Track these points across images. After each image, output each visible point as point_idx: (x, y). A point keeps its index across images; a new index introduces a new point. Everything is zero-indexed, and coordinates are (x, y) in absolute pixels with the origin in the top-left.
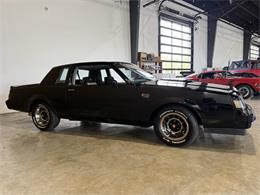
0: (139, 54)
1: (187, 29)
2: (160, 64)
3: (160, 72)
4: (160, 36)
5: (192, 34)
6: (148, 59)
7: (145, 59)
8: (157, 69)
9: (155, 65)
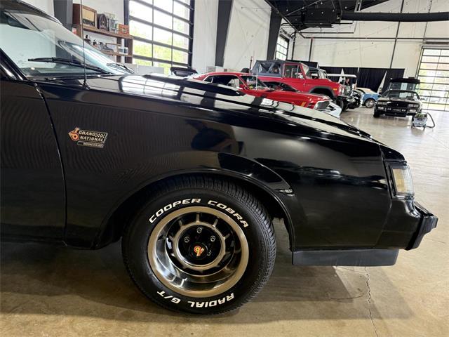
0: (76, 8)
2: (129, 43)
3: (128, 60)
6: (100, 26)
7: (92, 23)
8: (120, 53)
9: (116, 43)
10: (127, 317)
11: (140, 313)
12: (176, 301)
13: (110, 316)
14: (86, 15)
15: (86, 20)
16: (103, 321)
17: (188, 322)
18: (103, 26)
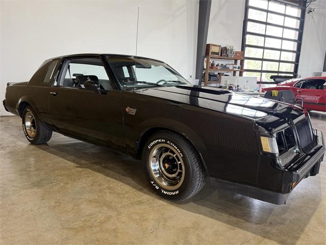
0: (208, 46)
1: (295, 12)
2: (242, 63)
3: (241, 75)
4: (246, 20)
5: (302, 19)
6: (223, 54)
7: (217, 54)
8: (235, 69)
9: (233, 63)
10: (140, 190)
11: (145, 190)
12: (157, 188)
13: (135, 187)
14: (213, 49)
15: (213, 52)
16: (131, 188)
17: (160, 199)
18: (225, 54)
